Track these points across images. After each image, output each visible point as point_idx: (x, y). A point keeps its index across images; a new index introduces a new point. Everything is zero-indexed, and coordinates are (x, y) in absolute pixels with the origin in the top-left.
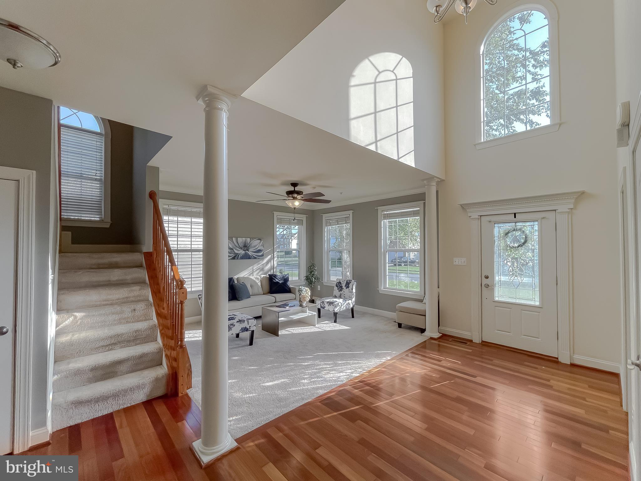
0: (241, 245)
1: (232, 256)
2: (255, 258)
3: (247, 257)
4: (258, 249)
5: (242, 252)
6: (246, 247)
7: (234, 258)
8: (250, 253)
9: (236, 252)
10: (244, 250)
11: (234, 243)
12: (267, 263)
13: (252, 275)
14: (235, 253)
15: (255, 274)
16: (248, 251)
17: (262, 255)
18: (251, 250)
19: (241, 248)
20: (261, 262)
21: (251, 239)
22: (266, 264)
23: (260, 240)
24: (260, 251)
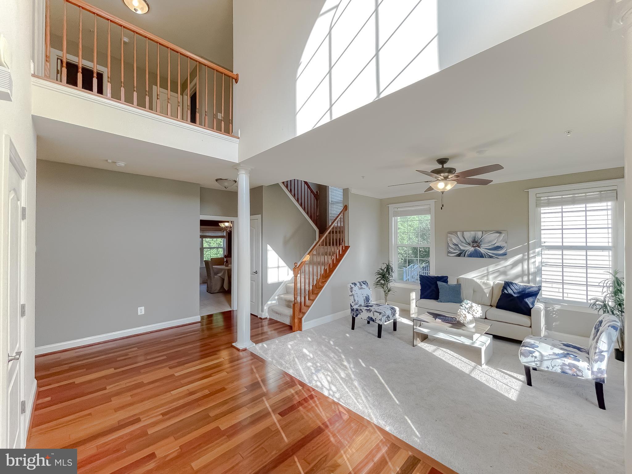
0: (469, 240)
1: (456, 253)
2: (491, 257)
3: (477, 255)
4: (496, 245)
5: (471, 249)
6: (476, 242)
7: (459, 255)
8: (482, 250)
9: (462, 248)
10: (473, 246)
11: (458, 237)
12: (515, 265)
13: (486, 278)
14: (461, 250)
15: (491, 277)
16: (479, 247)
17: (505, 254)
18: (483, 246)
19: (469, 244)
20: (502, 262)
21: (484, 232)
22: (510, 267)
23: (500, 233)
24: (498, 248)
